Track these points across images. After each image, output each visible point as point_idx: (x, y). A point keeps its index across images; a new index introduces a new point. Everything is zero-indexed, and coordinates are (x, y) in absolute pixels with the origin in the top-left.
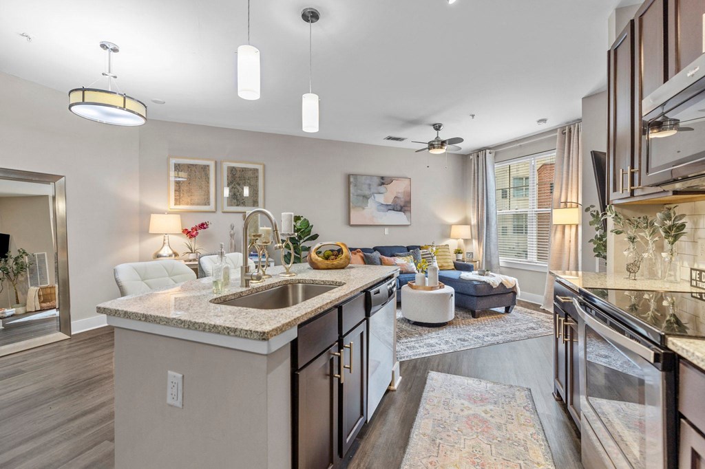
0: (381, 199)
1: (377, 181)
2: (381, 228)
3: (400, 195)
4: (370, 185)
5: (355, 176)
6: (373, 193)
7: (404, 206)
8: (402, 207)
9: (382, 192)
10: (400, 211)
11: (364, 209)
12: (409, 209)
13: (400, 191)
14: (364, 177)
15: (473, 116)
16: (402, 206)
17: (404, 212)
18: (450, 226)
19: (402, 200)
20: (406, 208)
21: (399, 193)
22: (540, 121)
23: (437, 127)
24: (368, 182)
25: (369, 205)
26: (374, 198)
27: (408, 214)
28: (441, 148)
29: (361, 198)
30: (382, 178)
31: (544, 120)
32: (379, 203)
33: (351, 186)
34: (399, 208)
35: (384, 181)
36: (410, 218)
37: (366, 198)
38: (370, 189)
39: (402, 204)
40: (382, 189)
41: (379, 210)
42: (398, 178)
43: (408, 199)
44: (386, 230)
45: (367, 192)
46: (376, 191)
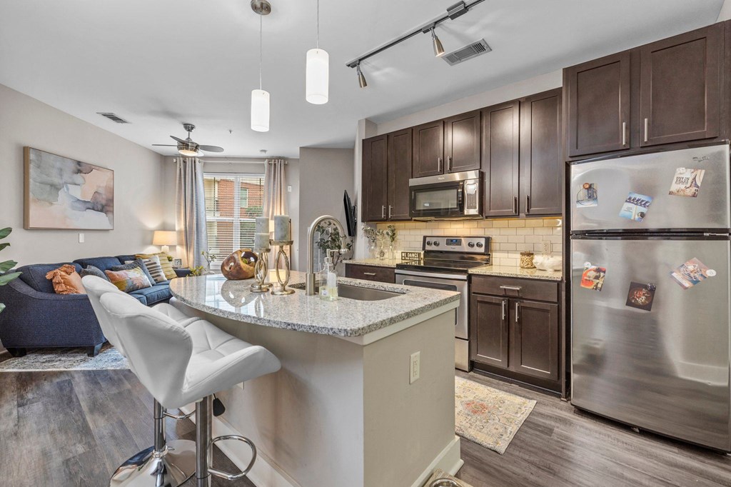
0: (76, 192)
1: (73, 166)
2: (74, 234)
3: (101, 191)
4: (61, 170)
5: (38, 151)
6: (66, 183)
7: (106, 205)
8: (103, 207)
9: (77, 182)
10: (101, 211)
11: (51, 204)
12: (111, 209)
13: (101, 185)
14: (52, 157)
15: (230, 132)
16: (104, 205)
17: (106, 213)
18: (152, 232)
19: (104, 196)
20: (108, 208)
21: (100, 187)
22: (262, 151)
23: (189, 128)
24: (58, 165)
25: (60, 198)
26: (68, 189)
27: (110, 215)
28: (195, 151)
29: (48, 188)
30: (79, 163)
31: (265, 151)
32: (73, 197)
33: (31, 166)
34: (100, 207)
35: (81, 168)
36: (112, 221)
37: (55, 188)
38: (61, 175)
39: (104, 202)
40: (78, 178)
41: (74, 208)
42: (99, 168)
43: (110, 197)
44: (82, 236)
45: (56, 180)
46: (70, 180)
